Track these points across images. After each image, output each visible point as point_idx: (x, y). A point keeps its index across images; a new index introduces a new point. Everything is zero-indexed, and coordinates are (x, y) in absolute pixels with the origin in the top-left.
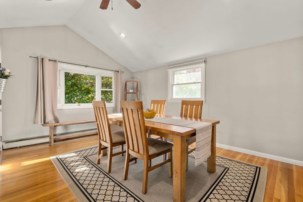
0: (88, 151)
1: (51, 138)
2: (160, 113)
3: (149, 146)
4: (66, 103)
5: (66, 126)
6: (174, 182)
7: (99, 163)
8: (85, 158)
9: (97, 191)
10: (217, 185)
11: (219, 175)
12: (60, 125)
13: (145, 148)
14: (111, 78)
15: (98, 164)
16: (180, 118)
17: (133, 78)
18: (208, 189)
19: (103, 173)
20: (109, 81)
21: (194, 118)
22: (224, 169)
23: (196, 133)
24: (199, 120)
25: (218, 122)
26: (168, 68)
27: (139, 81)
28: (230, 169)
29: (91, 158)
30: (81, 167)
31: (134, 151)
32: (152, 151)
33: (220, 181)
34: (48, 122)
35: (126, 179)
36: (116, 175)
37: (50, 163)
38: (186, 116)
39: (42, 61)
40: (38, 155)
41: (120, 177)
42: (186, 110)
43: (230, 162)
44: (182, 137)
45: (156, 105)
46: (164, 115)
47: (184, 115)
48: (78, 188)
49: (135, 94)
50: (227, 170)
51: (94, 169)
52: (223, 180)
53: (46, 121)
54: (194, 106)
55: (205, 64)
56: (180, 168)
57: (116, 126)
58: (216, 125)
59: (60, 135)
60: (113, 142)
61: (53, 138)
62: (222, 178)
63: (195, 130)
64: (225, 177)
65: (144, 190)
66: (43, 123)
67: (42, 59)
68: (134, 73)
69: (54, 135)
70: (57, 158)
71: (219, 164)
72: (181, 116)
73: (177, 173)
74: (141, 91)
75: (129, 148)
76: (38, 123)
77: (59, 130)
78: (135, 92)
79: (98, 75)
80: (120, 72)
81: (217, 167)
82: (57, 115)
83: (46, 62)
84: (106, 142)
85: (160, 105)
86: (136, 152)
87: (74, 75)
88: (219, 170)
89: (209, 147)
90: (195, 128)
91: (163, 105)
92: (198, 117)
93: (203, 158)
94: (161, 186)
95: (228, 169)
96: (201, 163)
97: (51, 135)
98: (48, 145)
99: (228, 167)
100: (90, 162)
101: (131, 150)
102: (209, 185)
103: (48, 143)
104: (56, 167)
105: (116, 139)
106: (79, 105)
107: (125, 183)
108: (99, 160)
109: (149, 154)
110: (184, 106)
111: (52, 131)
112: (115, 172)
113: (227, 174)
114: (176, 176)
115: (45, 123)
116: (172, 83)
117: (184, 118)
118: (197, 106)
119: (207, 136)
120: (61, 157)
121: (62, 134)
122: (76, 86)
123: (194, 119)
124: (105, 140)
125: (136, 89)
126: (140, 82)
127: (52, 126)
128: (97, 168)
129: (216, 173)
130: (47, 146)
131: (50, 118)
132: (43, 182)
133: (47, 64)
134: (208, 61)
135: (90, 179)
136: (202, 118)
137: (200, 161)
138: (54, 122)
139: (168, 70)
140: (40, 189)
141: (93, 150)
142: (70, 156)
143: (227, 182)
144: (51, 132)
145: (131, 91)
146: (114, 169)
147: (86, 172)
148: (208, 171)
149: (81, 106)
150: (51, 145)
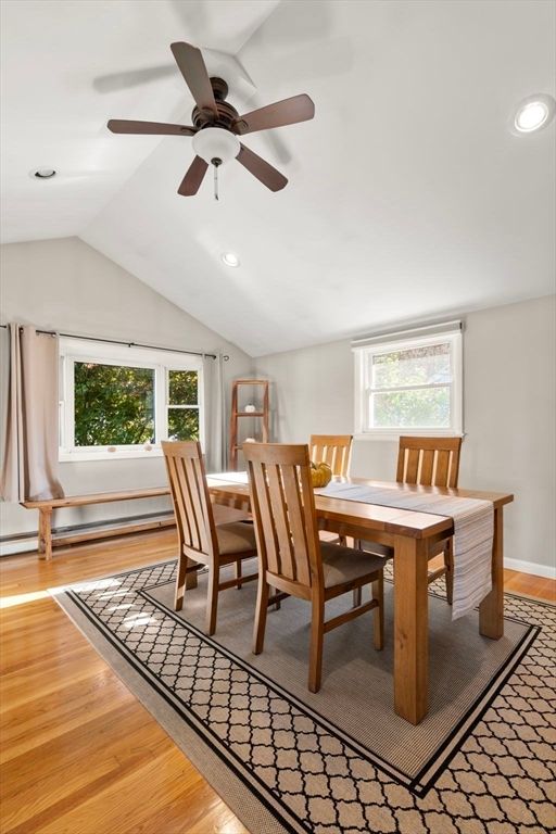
0: (145, 575)
1: (43, 540)
2: (337, 472)
3: (324, 565)
4: (76, 445)
5: (80, 508)
6: (397, 662)
7: (179, 607)
8: (139, 593)
9: (188, 683)
10: (512, 672)
11: (515, 644)
12: (68, 505)
13: (315, 569)
14: (193, 374)
15: (177, 610)
16: (394, 486)
17: (253, 372)
18: (486, 682)
19: (194, 633)
20: (186, 382)
21: (436, 485)
22: (526, 629)
23: (456, 528)
24: (451, 491)
25: (510, 499)
26: (354, 346)
27: (270, 381)
28: (545, 629)
29: (155, 593)
30: (135, 616)
31: (283, 578)
32: (333, 576)
33: (518, 662)
34: (37, 497)
35: (259, 650)
36: (232, 640)
37: (50, 605)
38: (412, 481)
39: (21, 334)
40: (16, 585)
41: (243, 646)
42: (413, 463)
43: (541, 609)
44: (419, 541)
45: (325, 449)
46: (349, 479)
47: (407, 477)
48: (137, 673)
49: (262, 418)
50: (534, 631)
51: (169, 623)
52: (526, 660)
53: (32, 494)
54: (436, 452)
55: (463, 332)
56: (414, 624)
57: (225, 507)
58: (504, 506)
59: (65, 531)
60: (221, 552)
61: (50, 538)
62: (524, 654)
63: (451, 521)
64: (531, 651)
65: (314, 681)
66: (23, 501)
67: (21, 329)
68: (255, 359)
69: (54, 532)
70: (67, 593)
71: (512, 615)
72: (399, 480)
73: (405, 637)
74: (276, 410)
75: (266, 567)
76: (10, 500)
77: (64, 519)
78: (262, 411)
79: (162, 365)
80: (218, 357)
81: (507, 624)
82: (59, 476)
83: (30, 337)
84: (200, 550)
85: (338, 451)
86: (288, 579)
87: (94, 368)
88: (512, 633)
89: (487, 568)
90: (452, 515)
91: (345, 449)
92: (449, 483)
93: (473, 596)
94: (356, 671)
95: (540, 629)
96: (466, 613)
97: (45, 531)
98: (37, 557)
99: (538, 623)
100: (157, 606)
101: (274, 574)
102: (488, 671)
103: (35, 551)
104: (70, 617)
105: (229, 544)
106: (112, 450)
107: (259, 663)
108: (180, 601)
109: (326, 586)
110: (407, 451)
111: (48, 519)
112: (226, 633)
113: (536, 643)
114: (402, 647)
115: (28, 500)
116: (367, 387)
117: (406, 485)
118: (445, 453)
119: (483, 539)
120: (76, 591)
121: (71, 529)
122: (100, 398)
123: (435, 489)
124: (196, 545)
125: (262, 404)
126: (273, 383)
127: (47, 507)
128: (177, 622)
129: (506, 639)
130: (34, 559)
131: (40, 486)
132: (46, 657)
133: (32, 340)
134: (470, 323)
135: (163, 649)
136: (459, 487)
137: (465, 606)
138: (49, 496)
139: (354, 350)
140: (42, 674)
141: (157, 572)
142: (100, 587)
143: (537, 664)
144: (42, 522)
145: (250, 409)
146: (223, 623)
147: (149, 630)
148: (481, 635)
149: (117, 452)
150: (44, 559)
